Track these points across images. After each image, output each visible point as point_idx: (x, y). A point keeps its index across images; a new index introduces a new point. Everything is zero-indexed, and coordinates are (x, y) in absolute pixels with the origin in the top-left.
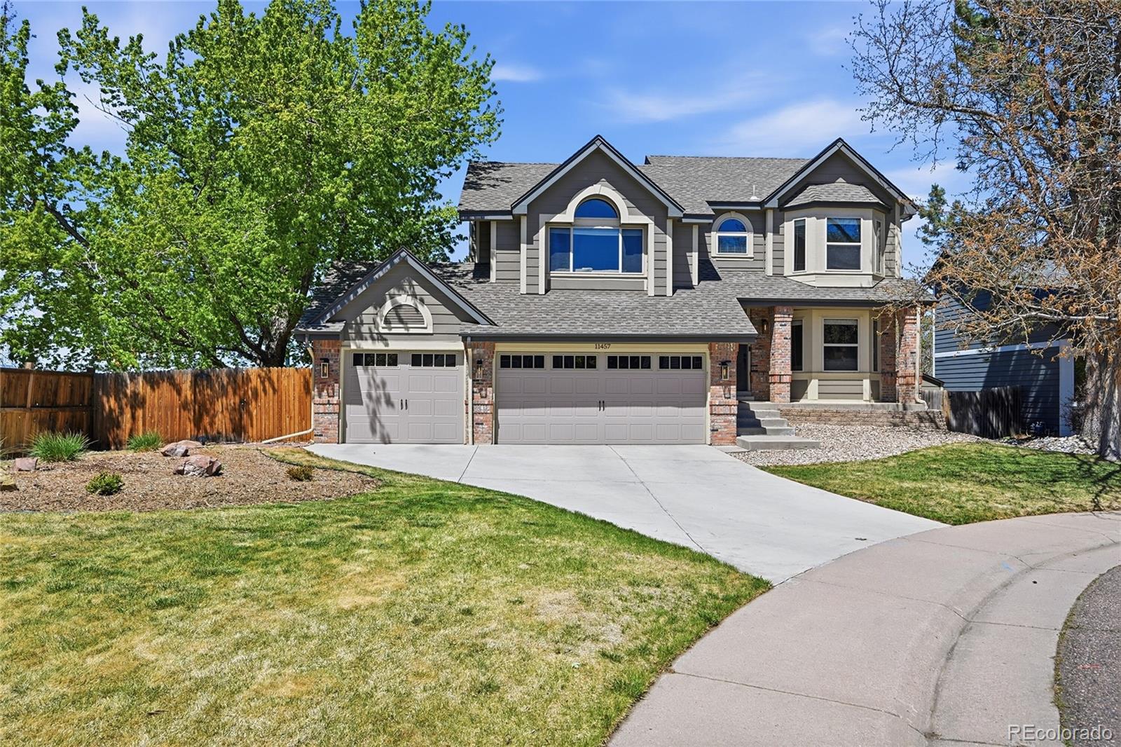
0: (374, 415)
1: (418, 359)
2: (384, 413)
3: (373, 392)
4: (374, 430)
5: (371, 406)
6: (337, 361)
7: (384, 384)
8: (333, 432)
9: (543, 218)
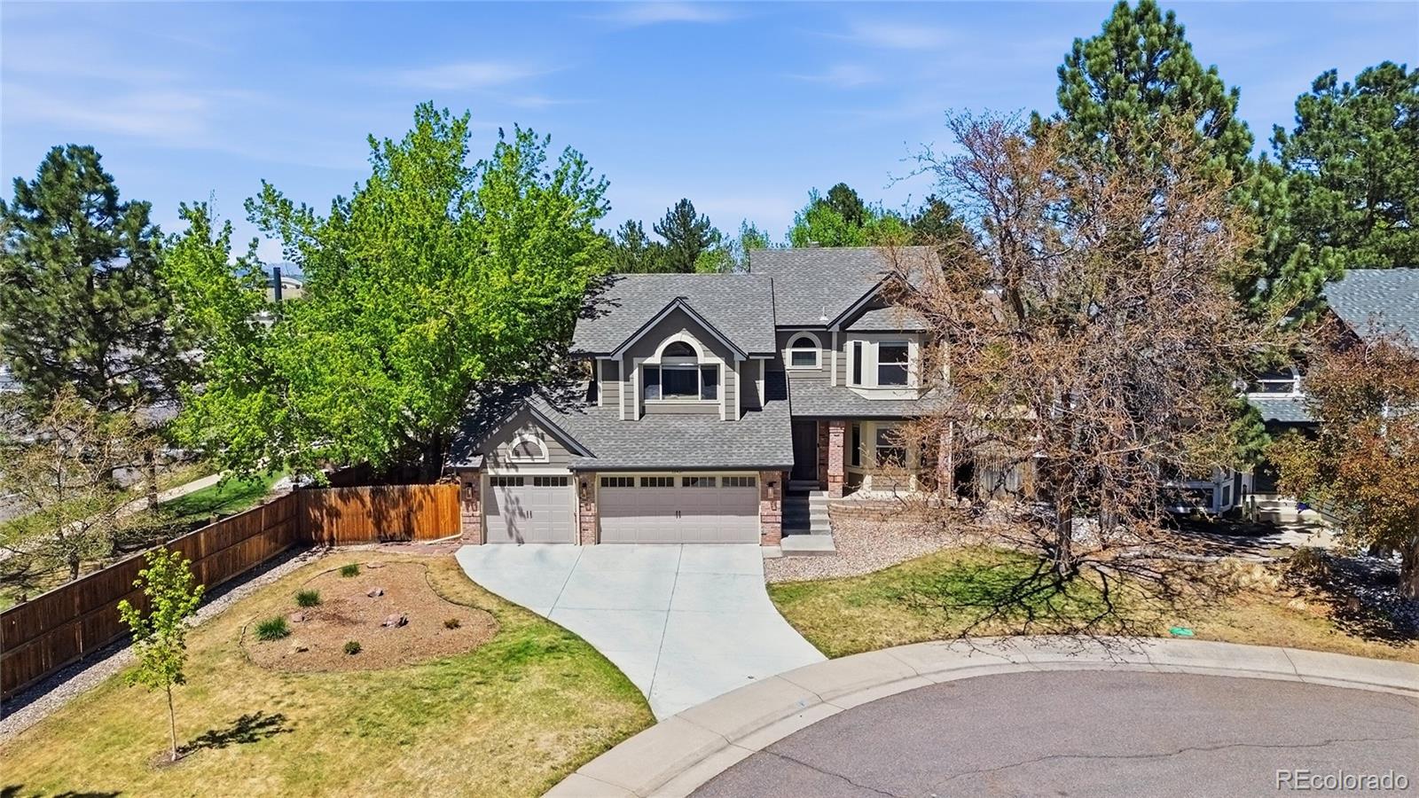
0: (511, 524)
1: (538, 481)
2: (518, 521)
3: (510, 506)
4: (511, 534)
5: (508, 517)
6: (478, 485)
7: (517, 500)
8: (478, 537)
9: (636, 361)
